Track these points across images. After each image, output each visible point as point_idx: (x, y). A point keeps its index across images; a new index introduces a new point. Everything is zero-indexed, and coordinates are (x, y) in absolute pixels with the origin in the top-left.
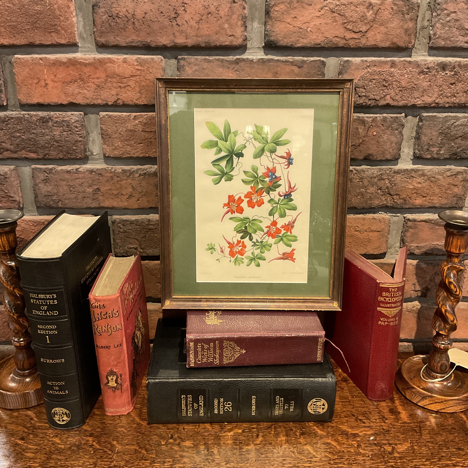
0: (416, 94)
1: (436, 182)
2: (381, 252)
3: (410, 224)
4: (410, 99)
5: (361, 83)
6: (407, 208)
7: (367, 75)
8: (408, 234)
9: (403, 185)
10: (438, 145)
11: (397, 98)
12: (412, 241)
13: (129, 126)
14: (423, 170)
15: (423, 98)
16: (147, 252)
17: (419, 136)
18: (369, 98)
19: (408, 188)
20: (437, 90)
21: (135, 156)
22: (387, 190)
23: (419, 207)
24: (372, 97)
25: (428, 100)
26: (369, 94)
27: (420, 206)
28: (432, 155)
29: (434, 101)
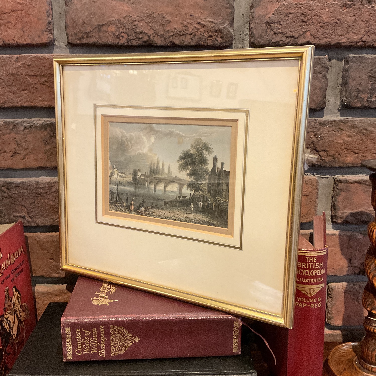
0: (340, 31)
1: (368, 135)
2: (309, 220)
3: (341, 186)
4: (332, 36)
5: (276, 18)
6: (336, 167)
7: (283, 8)
8: (340, 198)
9: (330, 139)
10: (369, 91)
11: (319, 34)
12: (345, 207)
13: (10, 69)
14: (352, 121)
15: (348, 36)
16: (37, 221)
17: (346, 81)
18: (286, 35)
19: (337, 142)
20: (364, 26)
21: (18, 105)
22: (312, 145)
23: (350, 165)
24: (290, 34)
25: (354, 37)
26: (287, 30)
27: (352, 164)
28: (363, 102)
29: (361, 38)
